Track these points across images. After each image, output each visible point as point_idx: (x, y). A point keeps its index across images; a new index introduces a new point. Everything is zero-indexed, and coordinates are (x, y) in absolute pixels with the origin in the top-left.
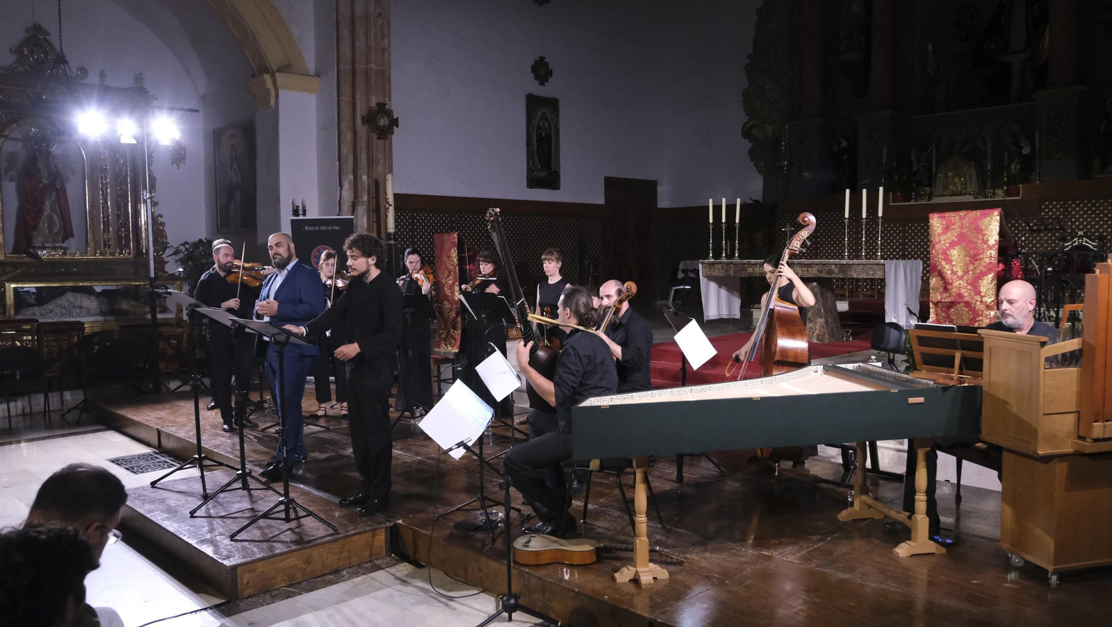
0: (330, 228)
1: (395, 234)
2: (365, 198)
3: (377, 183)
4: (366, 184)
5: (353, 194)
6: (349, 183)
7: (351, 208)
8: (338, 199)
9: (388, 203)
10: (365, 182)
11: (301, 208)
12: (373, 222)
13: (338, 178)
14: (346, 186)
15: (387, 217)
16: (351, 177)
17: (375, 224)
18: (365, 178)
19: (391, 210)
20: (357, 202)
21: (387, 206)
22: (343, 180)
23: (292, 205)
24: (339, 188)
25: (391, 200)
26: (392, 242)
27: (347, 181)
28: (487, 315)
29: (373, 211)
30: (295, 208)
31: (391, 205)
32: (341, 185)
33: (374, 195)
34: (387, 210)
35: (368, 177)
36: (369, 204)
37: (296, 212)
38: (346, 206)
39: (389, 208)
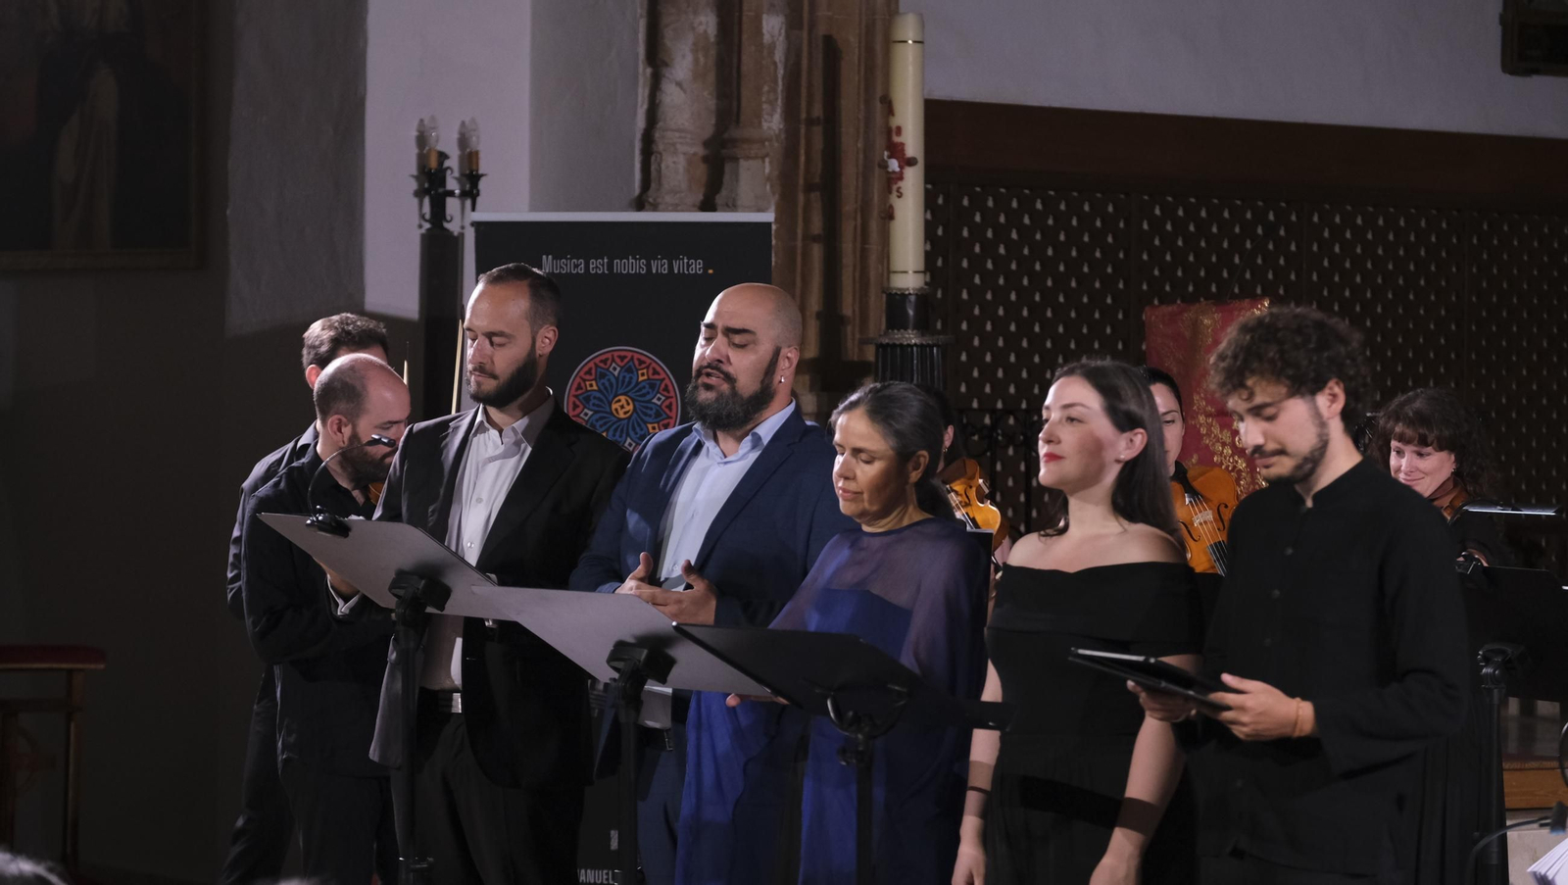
0: (660, 266)
1: (923, 299)
2: (773, 123)
3: (832, 51)
4: (779, 55)
5: (712, 103)
6: (695, 50)
7: (701, 171)
8: (641, 123)
9: (896, 150)
10: (772, 48)
11: (453, 163)
12: (809, 238)
13: (642, 25)
14: (683, 64)
15: (889, 215)
16: (707, 22)
17: (817, 251)
18: (773, 26)
19: (913, 182)
20: (734, 142)
21: (894, 165)
22: (668, 34)
23: (414, 151)
24: (645, 72)
25: (912, 140)
26: (912, 337)
27: (690, 39)
28: (1507, 666)
29: (809, 188)
30: (433, 163)
31: (911, 162)
32: (656, 57)
33: (818, 111)
34: (892, 181)
35: (793, 23)
36: (790, 152)
37: (431, 182)
38: (682, 161)
39: (900, 177)
